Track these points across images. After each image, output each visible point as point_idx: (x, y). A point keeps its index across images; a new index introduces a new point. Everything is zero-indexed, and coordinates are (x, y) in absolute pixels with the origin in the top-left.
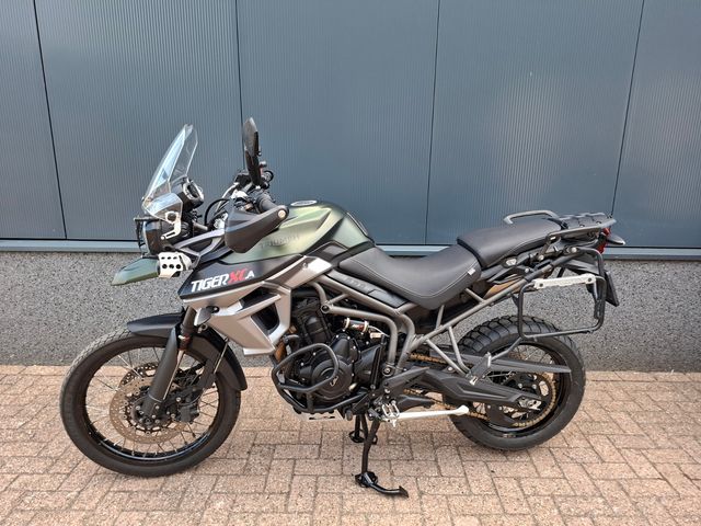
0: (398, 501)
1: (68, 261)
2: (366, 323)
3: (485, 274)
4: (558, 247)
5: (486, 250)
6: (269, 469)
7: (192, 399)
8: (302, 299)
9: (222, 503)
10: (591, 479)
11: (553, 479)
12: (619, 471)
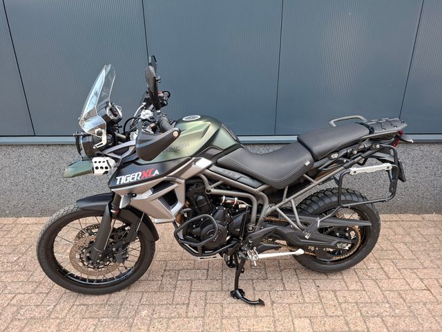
0: (258, 308)
2: (236, 199)
3: (316, 164)
4: (366, 145)
5: (317, 148)
6: (175, 287)
7: (123, 248)
8: (192, 185)
9: (146, 311)
10: (381, 290)
11: (357, 291)
12: (399, 284)
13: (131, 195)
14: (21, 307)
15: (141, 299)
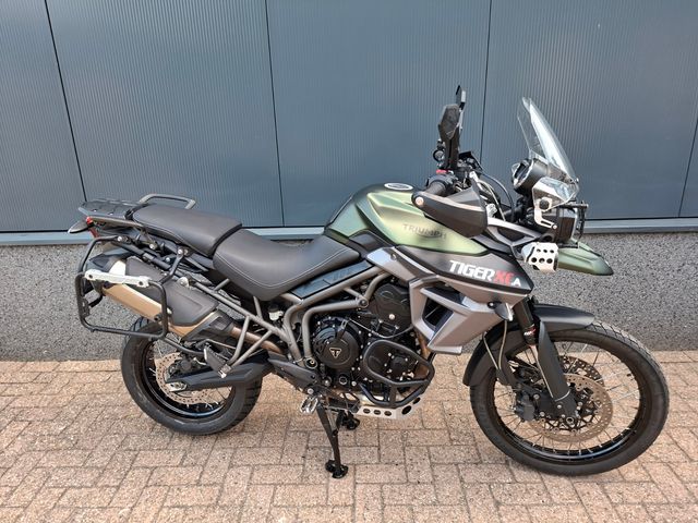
14: (76, 511)
15: (273, 497)
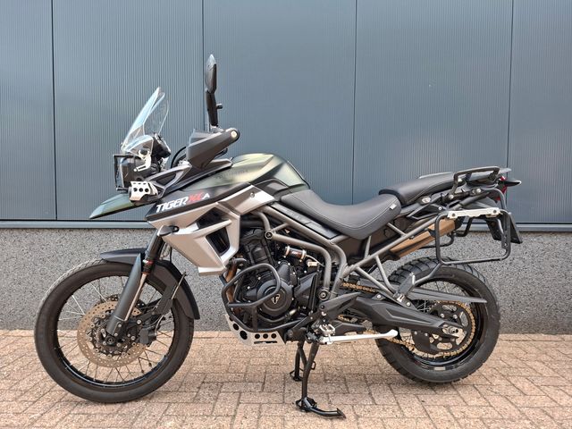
0: (336, 422)
1: (56, 236)
2: (304, 252)
3: (404, 211)
4: (464, 189)
5: (404, 190)
6: (216, 399)
7: (152, 322)
8: (249, 229)
9: (173, 422)
10: (516, 407)
11: (480, 407)
12: (541, 401)
13: (174, 228)
15: (166, 410)
